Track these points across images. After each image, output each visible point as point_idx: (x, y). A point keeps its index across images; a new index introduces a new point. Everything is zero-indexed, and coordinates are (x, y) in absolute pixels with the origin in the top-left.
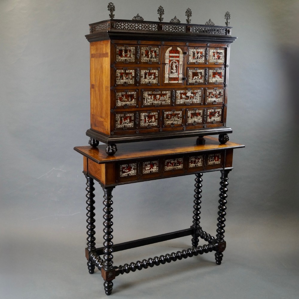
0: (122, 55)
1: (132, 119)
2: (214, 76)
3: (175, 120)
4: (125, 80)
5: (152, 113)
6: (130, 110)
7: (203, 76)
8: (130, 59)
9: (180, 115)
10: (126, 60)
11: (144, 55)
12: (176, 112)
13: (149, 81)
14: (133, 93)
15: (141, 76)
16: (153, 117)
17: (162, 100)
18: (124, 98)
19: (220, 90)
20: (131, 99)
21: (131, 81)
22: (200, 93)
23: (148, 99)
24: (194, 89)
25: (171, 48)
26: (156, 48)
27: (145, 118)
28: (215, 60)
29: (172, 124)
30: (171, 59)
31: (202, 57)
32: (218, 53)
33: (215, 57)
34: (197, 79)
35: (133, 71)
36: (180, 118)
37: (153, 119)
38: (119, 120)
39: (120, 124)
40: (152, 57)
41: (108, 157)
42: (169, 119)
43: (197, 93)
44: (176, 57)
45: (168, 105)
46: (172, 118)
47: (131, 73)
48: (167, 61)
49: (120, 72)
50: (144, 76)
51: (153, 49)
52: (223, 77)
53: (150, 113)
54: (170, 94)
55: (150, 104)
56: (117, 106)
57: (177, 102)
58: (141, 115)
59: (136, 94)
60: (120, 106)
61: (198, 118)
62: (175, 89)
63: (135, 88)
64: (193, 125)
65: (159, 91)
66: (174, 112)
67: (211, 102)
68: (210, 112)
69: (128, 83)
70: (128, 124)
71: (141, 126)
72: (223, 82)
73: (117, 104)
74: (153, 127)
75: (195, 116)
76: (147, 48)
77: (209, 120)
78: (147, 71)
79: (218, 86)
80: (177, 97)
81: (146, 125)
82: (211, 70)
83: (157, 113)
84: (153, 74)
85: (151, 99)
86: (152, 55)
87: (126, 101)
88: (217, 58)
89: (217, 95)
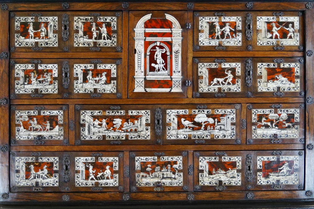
0: (28, 34)
1: (55, 169)
2: (272, 76)
3: (165, 176)
4: (35, 85)
5: (103, 158)
6: (48, 149)
7: (239, 77)
8: (47, 40)
9: (178, 165)
10: (37, 43)
11: (81, 33)
12: (166, 157)
13: (95, 87)
14: (55, 113)
15: (75, 76)
16: (108, 167)
17: (129, 130)
18: (34, 123)
19: (291, 111)
20: (51, 126)
21: (50, 86)
22: (231, 117)
23: (92, 127)
24: (213, 106)
25: (148, 17)
26: (110, 18)
28: (274, 39)
29: (158, 185)
30: (149, 39)
31: (234, 35)
32: (281, 23)
33: (272, 33)
34: (223, 84)
35: (54, 68)
36: (179, 171)
37: (108, 172)
38: (24, 169)
39: (26, 179)
40: (99, 37)
42: (148, 172)
44: (164, 35)
45: (145, 142)
46: (156, 170)
47: (51, 71)
48: (139, 46)
49: (22, 68)
50: (81, 76)
51: (101, 20)
52: (299, 80)
53: (99, 158)
54: (149, 118)
55: (98, 137)
56: (18, 139)
57: (169, 136)
58: (77, 161)
59: (64, 115)
60: (24, 139)
61: (228, 174)
62: (163, 107)
63: (59, 102)
64: (216, 191)
65: (121, 109)
66: (162, 158)
67: (264, 138)
68: (263, 162)
69: (43, 92)
70: (45, 180)
71: (78, 185)
72: (298, 90)
73: (19, 136)
74: (107, 189)
75: (220, 170)
76: (87, 17)
77: (262, 180)
78: (90, 67)
79: (285, 101)
80: (169, 125)
81: (90, 183)
82: (260, 64)
83: (117, 159)
84: (105, 73)
85: (99, 127)
86: (100, 32)
87: (39, 130)
88: (278, 35)
89: (281, 120)
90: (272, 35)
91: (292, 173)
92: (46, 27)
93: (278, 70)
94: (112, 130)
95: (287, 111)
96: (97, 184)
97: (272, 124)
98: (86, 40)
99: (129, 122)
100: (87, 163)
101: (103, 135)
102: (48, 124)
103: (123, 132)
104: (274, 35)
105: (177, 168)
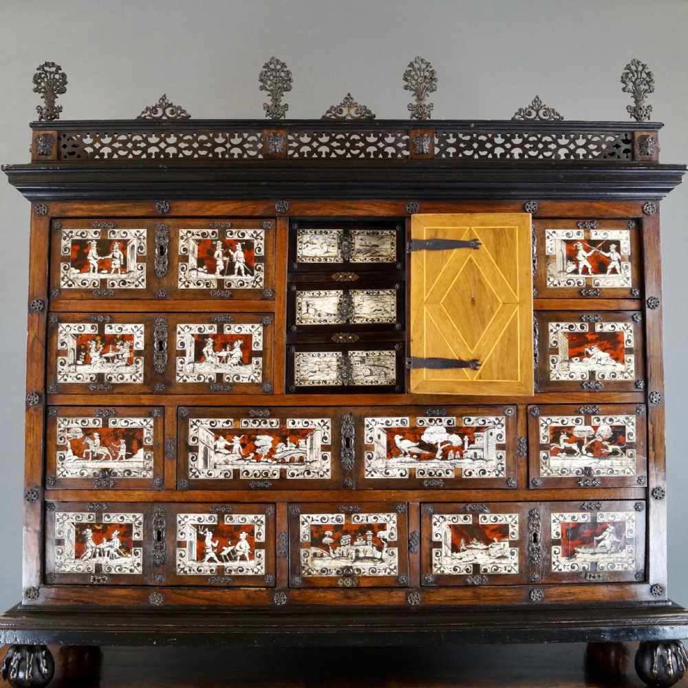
0: (87, 263)
1: (135, 538)
2: (578, 349)
3: (361, 555)
4: (97, 365)
5: (234, 516)
6: (121, 496)
8: (124, 276)
10: (103, 282)
11: (193, 261)
12: (362, 516)
13: (219, 371)
14: (137, 422)
15: (179, 347)
16: (243, 535)
17: (287, 459)
18: (95, 445)
19: (620, 420)
20: (128, 450)
21: (129, 369)
22: (496, 432)
23: (211, 453)
24: (459, 410)
26: (251, 232)
28: (580, 275)
29: (346, 572)
32: (594, 243)
33: (577, 262)
35: (137, 332)
37: (243, 546)
38: (73, 537)
43: (479, 429)
45: (319, 485)
46: (343, 542)
47: (130, 337)
49: (73, 332)
50: (190, 349)
51: (233, 235)
52: (632, 357)
53: (226, 516)
54: (329, 434)
55: (223, 474)
56: (61, 476)
57: (370, 472)
58: (180, 522)
59: (155, 427)
60: (74, 476)
61: (492, 551)
62: (358, 412)
63: (145, 400)
64: (467, 586)
65: (272, 416)
66: (356, 518)
67: (564, 476)
68: (564, 525)
69: (114, 381)
70: (115, 560)
71: (182, 572)
72: (632, 377)
73: (62, 470)
74: (242, 580)
75: (475, 541)
76: (205, 231)
77: (561, 564)
78: (210, 329)
79: (606, 400)
80: (371, 448)
81: (207, 568)
82: (554, 324)
83: (262, 518)
84: (240, 342)
85: (227, 452)
86: (231, 259)
87: (104, 457)
88: (589, 266)
89: (600, 439)
90: (578, 266)
91: (622, 548)
92: (123, 249)
93: (590, 337)
94: (253, 458)
95: (611, 420)
96: (221, 570)
97: (580, 446)
98: (203, 275)
99: (288, 443)
101: (234, 470)
102: (123, 446)
103: (275, 462)
104: (581, 266)
105: (385, 538)
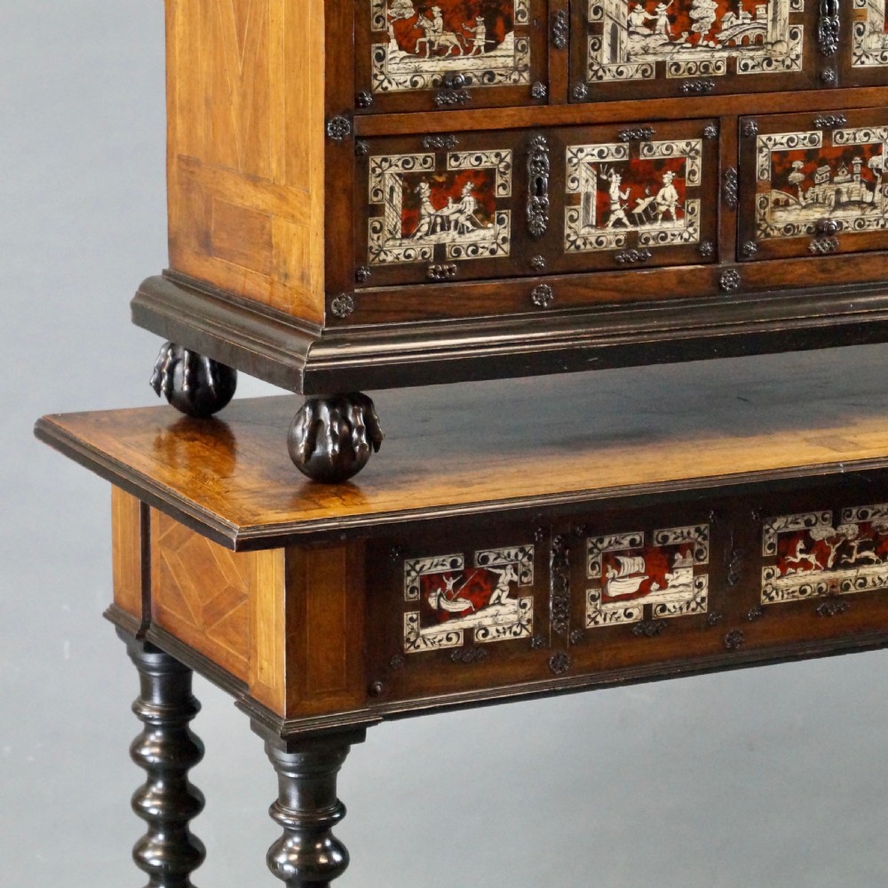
1: (501, 193)
3: (844, 199)
5: (655, 144)
6: (478, 119)
9: (884, 156)
12: (848, 133)
16: (668, 177)
17: (738, 41)
18: (434, 28)
20: (489, 35)
23: (623, 35)
27: (603, 187)
29: (821, 230)
37: (669, 193)
38: (398, 199)
39: (406, 235)
41: (307, 496)
42: (792, 189)
45: (785, 82)
46: (817, 179)
53: (643, 144)
55: (640, 71)
56: (380, 89)
57: (860, 57)
58: (570, 160)
60: (401, 88)
66: (838, 136)
70: (467, 235)
71: (573, 247)
73: (382, 77)
74: (666, 254)
80: (861, 16)
81: (611, 237)
83: (697, 144)
85: (647, 31)
87: (450, 51)
94: (686, 41)
96: (633, 239)
99: (741, 12)
100: (604, 164)
101: (658, 63)
102: (481, 29)
103: (719, 46)
105: (880, 167)
